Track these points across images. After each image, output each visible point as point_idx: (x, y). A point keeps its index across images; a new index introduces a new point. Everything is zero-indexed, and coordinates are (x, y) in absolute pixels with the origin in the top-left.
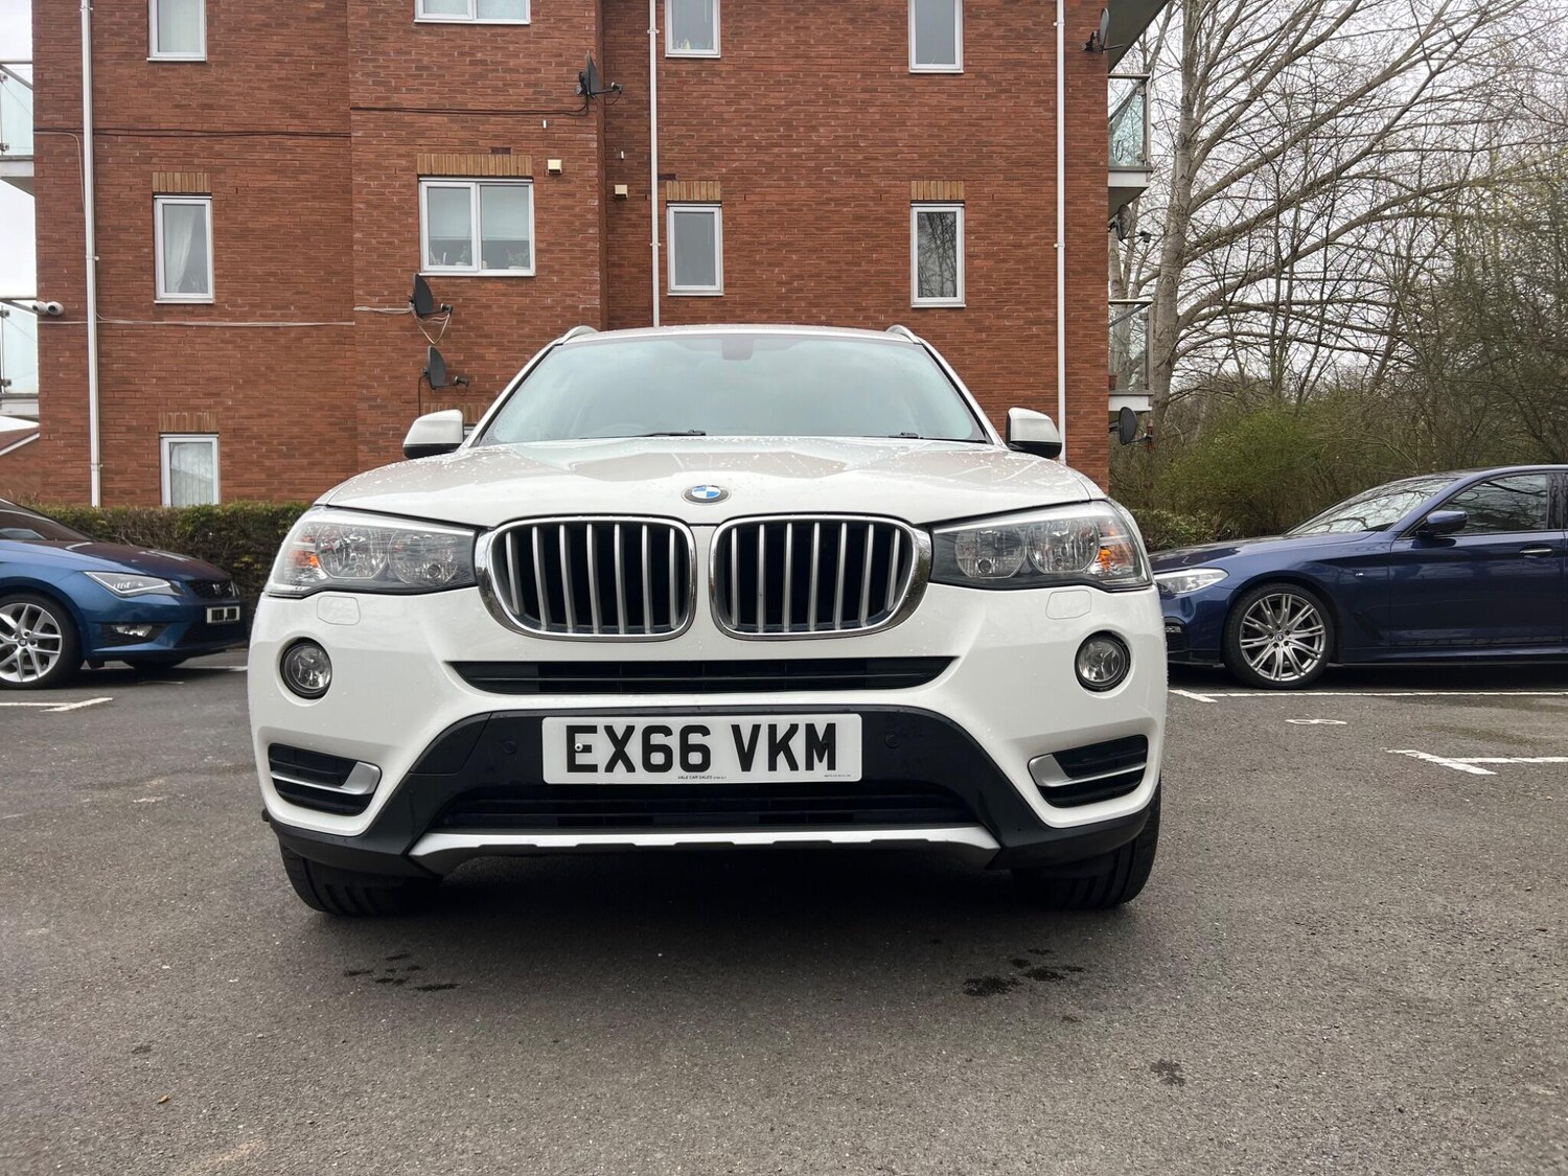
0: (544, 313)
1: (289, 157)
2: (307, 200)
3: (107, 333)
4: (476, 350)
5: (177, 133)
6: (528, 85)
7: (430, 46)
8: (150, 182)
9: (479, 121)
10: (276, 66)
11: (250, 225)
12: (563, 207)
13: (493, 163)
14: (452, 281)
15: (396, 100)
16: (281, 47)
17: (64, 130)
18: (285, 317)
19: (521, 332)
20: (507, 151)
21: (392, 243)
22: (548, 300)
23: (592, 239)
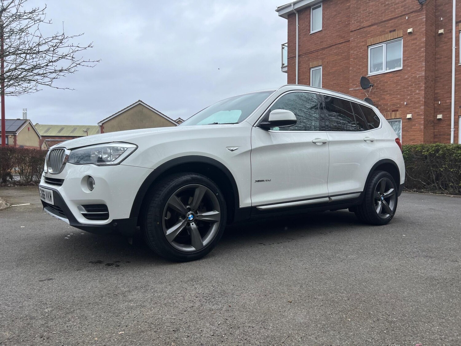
0: (405, 81)
1: (340, 50)
2: (344, 61)
4: (383, 96)
5: (315, 51)
6: (402, 7)
7: (372, 5)
8: (309, 65)
9: (386, 23)
10: (338, 25)
11: (330, 71)
12: (413, 44)
13: (390, 36)
14: (376, 76)
15: (362, 25)
16: (339, 20)
17: (293, 57)
19: (397, 88)
20: (395, 30)
21: (360, 68)
22: (407, 76)
23: (423, 52)
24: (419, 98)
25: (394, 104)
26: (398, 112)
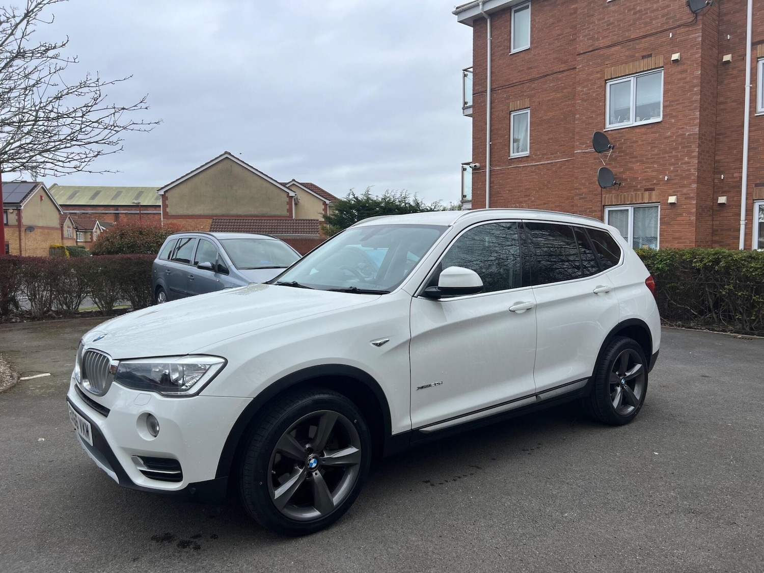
0: (666, 141)
1: (560, 83)
2: (566, 101)
3: (493, 173)
4: (630, 165)
5: (519, 83)
6: (663, 16)
7: (614, 12)
8: (509, 107)
9: (636, 43)
10: (556, 41)
11: (544, 118)
12: (680, 79)
13: (643, 64)
14: (619, 131)
15: (597, 45)
16: (559, 32)
17: (482, 92)
18: (556, 158)
19: (653, 153)
20: (650, 56)
21: (592, 117)
22: (669, 133)
23: (696, 94)
24: (689, 170)
25: (647, 179)
26: (654, 193)
